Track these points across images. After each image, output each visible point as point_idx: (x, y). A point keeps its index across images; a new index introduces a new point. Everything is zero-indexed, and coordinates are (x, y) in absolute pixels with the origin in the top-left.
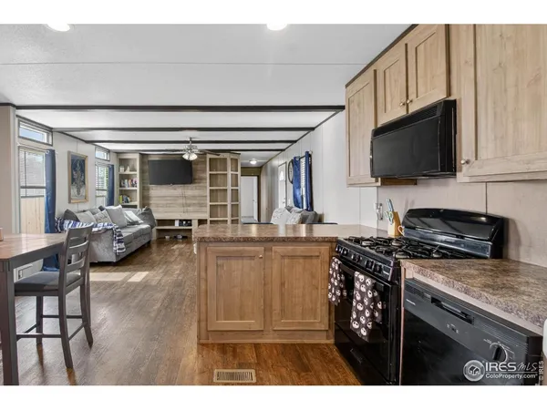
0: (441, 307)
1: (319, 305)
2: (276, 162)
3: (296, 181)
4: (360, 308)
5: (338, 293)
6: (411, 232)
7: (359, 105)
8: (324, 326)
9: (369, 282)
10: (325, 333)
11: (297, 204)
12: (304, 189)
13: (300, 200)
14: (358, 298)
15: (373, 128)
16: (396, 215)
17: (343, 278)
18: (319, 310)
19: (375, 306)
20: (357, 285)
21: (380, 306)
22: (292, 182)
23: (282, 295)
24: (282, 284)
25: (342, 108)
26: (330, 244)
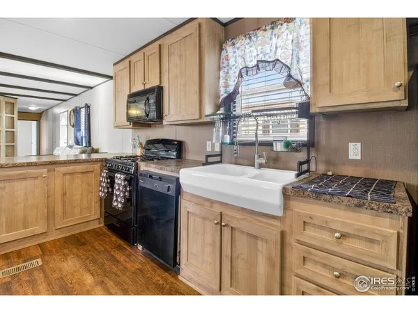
0: (153, 178)
1: (93, 203)
2: (57, 110)
3: (76, 126)
4: (118, 193)
5: (106, 191)
6: (148, 152)
7: (121, 78)
8: (98, 216)
9: (123, 177)
10: (97, 221)
11: (78, 143)
12: (84, 132)
13: (80, 140)
14: (117, 188)
15: (128, 93)
16: (141, 144)
17: (109, 181)
18: (93, 207)
19: (126, 189)
20: (116, 181)
21: (128, 189)
22: (73, 126)
23: (64, 202)
24: (64, 194)
25: (111, 77)
26: (101, 163)
